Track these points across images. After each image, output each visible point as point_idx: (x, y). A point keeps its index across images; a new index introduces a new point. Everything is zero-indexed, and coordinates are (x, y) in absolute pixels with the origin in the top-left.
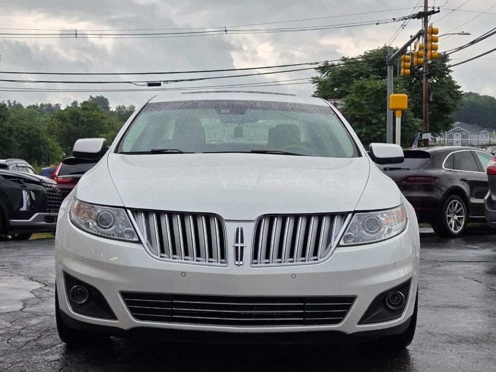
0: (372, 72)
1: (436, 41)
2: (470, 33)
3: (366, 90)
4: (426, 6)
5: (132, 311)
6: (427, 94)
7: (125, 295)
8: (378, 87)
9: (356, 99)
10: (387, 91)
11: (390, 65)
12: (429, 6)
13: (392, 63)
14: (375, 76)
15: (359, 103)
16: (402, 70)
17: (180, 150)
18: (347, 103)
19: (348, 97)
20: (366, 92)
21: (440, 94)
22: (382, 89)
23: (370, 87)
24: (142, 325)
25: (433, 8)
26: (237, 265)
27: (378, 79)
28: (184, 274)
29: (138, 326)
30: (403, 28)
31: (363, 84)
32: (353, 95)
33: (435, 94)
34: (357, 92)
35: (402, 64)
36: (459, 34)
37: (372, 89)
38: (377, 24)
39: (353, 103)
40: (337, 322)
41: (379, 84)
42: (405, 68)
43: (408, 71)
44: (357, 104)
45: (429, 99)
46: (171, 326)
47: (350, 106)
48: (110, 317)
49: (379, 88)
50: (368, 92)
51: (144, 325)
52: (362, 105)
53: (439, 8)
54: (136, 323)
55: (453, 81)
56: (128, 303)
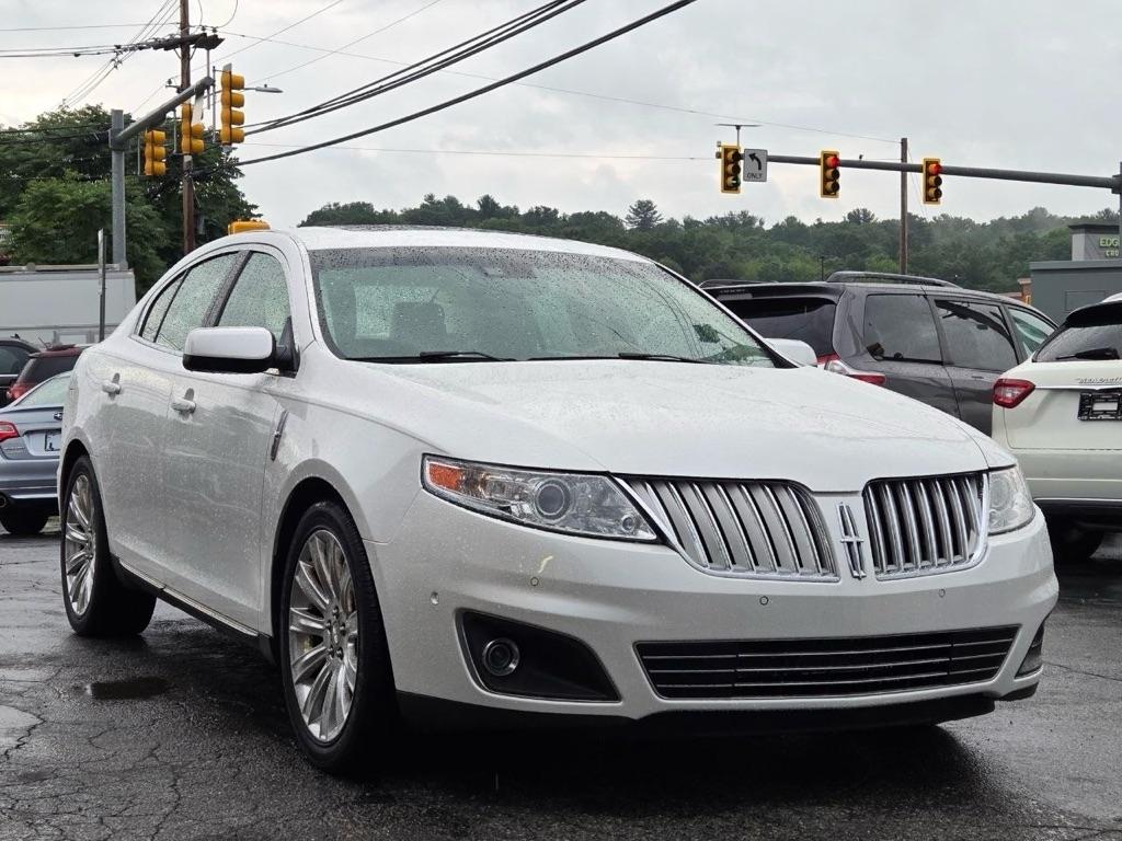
0: (67, 165)
1: (240, 104)
2: (280, 89)
3: (60, 205)
4: (185, 24)
5: (654, 679)
6: (192, 218)
7: (643, 649)
8: (87, 198)
9: (37, 226)
10: (111, 208)
11: (118, 151)
12: (191, 24)
13: (121, 145)
14: (75, 174)
15: (41, 233)
16: (148, 164)
17: (487, 354)
18: (14, 232)
19: (17, 219)
20: (60, 209)
21: (218, 218)
22: (97, 202)
23: (69, 197)
24: (672, 708)
25: (204, 29)
26: (855, 577)
27: (84, 180)
28: (765, 600)
29: (665, 709)
30: (116, 67)
31: (51, 190)
32: (29, 214)
33: (207, 218)
34: (36, 207)
35: (148, 150)
36: (257, 90)
37: (74, 202)
38: (77, 55)
39: (29, 233)
40: (990, 675)
41: (90, 191)
42: (155, 158)
43: (161, 166)
44: (38, 237)
45: (196, 230)
46: (729, 705)
47: (21, 240)
48: (604, 696)
49: (92, 200)
50: (66, 209)
51: (678, 708)
52: (48, 239)
53: (214, 30)
54: (661, 704)
55: (239, 193)
56: (647, 665)
